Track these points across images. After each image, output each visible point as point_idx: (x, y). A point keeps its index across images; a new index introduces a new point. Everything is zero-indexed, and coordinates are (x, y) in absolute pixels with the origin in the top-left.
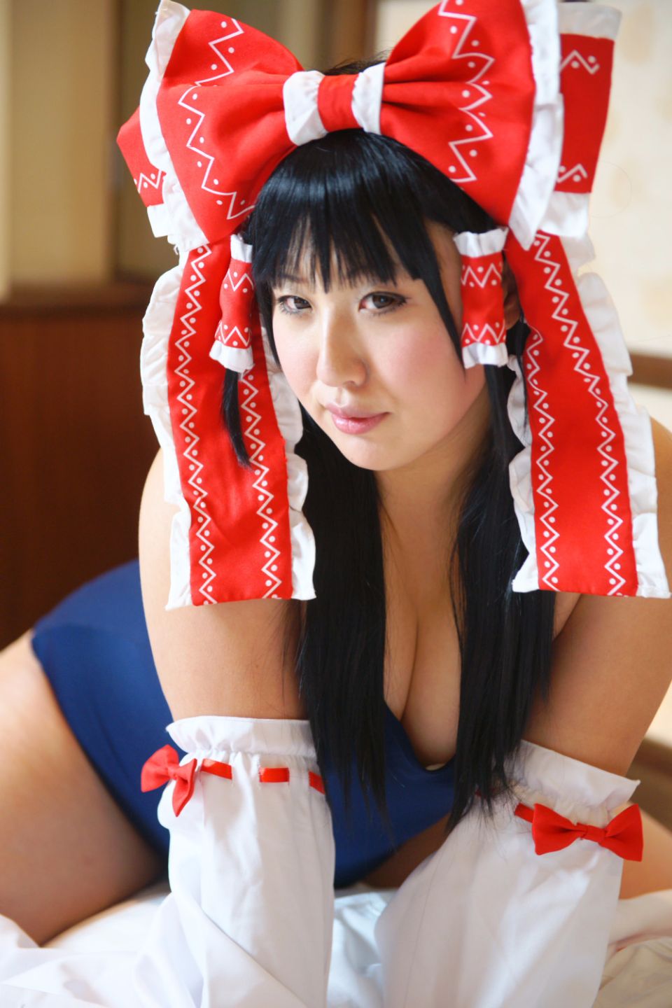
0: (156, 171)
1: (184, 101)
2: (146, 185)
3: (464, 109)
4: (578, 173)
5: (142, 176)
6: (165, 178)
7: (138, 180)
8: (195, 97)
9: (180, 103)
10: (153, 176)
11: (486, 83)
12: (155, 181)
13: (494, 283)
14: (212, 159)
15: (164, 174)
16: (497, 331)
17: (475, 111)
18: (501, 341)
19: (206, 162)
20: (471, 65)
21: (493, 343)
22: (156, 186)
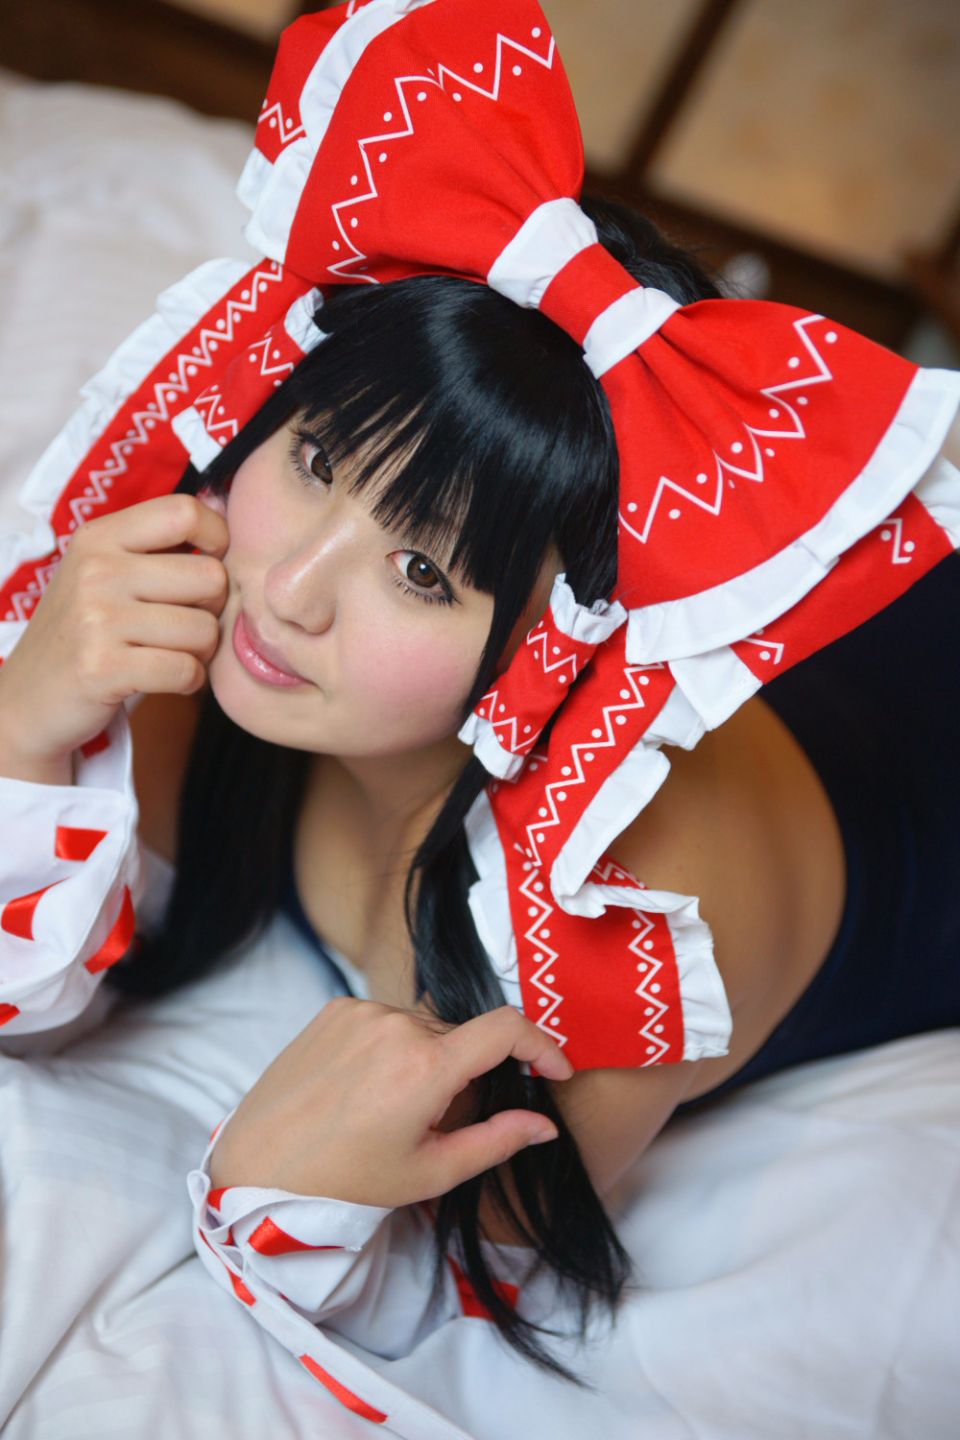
0: (297, 122)
1: (403, 85)
2: (273, 123)
3: (719, 461)
4: (773, 652)
5: (277, 107)
6: (301, 141)
7: (269, 107)
8: (422, 97)
9: (398, 81)
10: (289, 123)
11: (770, 453)
12: (287, 132)
13: (562, 679)
14: (374, 194)
15: (303, 134)
16: (522, 737)
17: (727, 475)
18: (518, 752)
19: (363, 188)
20: (774, 413)
21: (506, 745)
22: (284, 139)
